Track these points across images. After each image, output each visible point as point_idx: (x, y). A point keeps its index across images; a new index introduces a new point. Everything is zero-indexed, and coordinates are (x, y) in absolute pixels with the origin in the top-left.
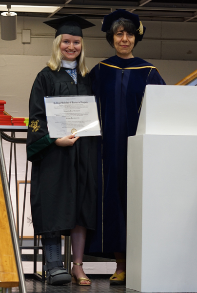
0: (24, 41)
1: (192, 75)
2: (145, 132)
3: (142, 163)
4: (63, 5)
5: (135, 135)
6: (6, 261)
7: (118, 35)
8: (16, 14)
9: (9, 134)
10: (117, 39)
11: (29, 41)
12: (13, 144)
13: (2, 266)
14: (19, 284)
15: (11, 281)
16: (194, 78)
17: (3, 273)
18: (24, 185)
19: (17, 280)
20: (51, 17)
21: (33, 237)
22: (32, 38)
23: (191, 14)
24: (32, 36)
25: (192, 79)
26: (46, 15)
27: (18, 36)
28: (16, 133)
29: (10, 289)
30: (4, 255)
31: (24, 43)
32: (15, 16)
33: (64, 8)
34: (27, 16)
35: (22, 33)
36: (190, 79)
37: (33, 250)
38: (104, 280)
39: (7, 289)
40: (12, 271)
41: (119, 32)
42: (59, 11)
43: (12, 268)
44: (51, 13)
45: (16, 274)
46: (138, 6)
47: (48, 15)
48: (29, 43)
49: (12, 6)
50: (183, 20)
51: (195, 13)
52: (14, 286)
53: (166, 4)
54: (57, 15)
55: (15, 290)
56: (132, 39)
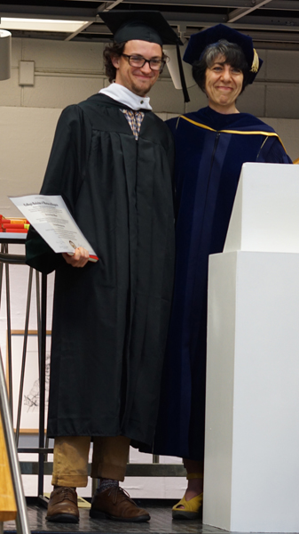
0: (22, 82)
2: (239, 247)
3: (235, 302)
4: (93, 18)
5: (222, 251)
7: (215, 69)
8: (9, 34)
11: (31, 82)
12: (4, 264)
14: (16, 516)
15: (3, 509)
19: (12, 508)
20: (72, 40)
21: (38, 432)
22: (37, 77)
24: (36, 73)
26: (62, 36)
27: (13, 73)
29: (1, 524)
31: (22, 86)
32: (8, 37)
33: (94, 24)
34: (29, 37)
35: (18, 68)
40: (5, 493)
41: (217, 65)
42: (85, 30)
43: (5, 487)
44: (71, 33)
45: (11, 497)
47: (67, 37)
48: (31, 86)
49: (2, 19)
52: (8, 519)
53: (275, 19)
54: (82, 36)
55: (10, 525)
56: (239, 78)
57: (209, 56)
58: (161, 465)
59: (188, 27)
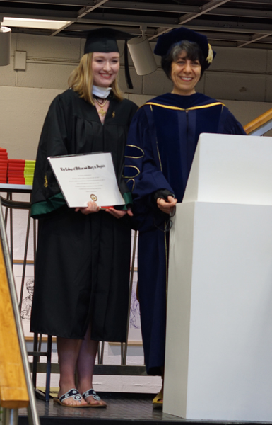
0: (17, 67)
1: (257, 121)
3: (192, 241)
4: (75, 19)
5: (181, 202)
6: (11, 372)
7: (179, 62)
8: (9, 30)
9: (4, 195)
10: (176, 68)
11: (24, 68)
12: (9, 209)
13: (6, 378)
14: (28, 404)
15: (18, 399)
16: (259, 125)
17: (6, 388)
18: (22, 266)
19: (25, 398)
20: (55, 36)
22: (28, 64)
23: (248, 37)
24: (28, 61)
25: (256, 127)
26: (48, 32)
27: (11, 60)
28: (14, 194)
29: (16, 410)
30: (9, 363)
31: (17, 70)
32: (9, 32)
33: (75, 23)
34: (23, 32)
35: (14, 56)
36: (253, 126)
37: (32, 357)
38: (129, 401)
39: (12, 411)
40: (20, 386)
41: (181, 60)
42: (67, 28)
43: (20, 381)
44: (56, 30)
45: (24, 389)
46: (178, 23)
47: (52, 33)
48: (24, 70)
49: (5, 18)
50: (236, 44)
51: (253, 36)
52: (22, 407)
53: (216, 22)
54: (64, 32)
55: (23, 411)
56: (198, 69)
57: (174, 53)
58: (128, 367)
59: (148, 27)
